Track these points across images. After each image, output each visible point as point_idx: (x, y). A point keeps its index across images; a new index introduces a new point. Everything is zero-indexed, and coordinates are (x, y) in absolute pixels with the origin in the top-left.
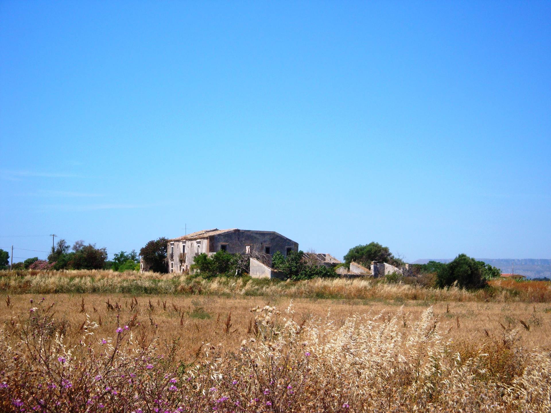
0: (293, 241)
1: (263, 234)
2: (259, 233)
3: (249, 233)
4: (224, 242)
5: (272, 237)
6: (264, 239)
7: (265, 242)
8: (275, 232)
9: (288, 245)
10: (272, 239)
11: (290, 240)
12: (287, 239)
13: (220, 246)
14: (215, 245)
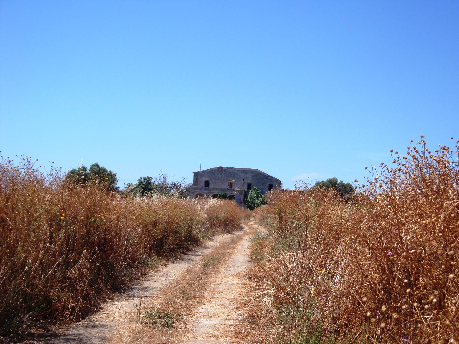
0: (275, 178)
1: (245, 171)
2: (241, 171)
3: (231, 170)
4: (207, 178)
5: (253, 174)
6: (246, 176)
7: (247, 178)
8: (257, 169)
9: (270, 182)
10: (254, 176)
11: (272, 177)
12: (269, 176)
13: (204, 181)
14: (198, 181)
